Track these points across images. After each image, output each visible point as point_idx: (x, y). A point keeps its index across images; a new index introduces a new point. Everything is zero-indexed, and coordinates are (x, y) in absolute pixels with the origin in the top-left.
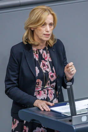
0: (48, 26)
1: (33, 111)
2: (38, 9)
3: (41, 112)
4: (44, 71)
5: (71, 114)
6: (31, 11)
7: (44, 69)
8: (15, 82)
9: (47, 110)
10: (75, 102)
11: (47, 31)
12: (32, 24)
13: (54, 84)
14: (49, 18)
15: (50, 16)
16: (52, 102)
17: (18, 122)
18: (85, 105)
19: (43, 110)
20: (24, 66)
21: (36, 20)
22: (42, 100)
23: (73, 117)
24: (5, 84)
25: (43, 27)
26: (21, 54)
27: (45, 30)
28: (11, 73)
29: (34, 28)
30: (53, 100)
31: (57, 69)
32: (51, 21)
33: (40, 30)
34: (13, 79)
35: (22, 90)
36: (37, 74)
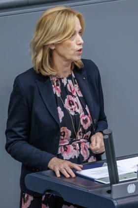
7: (72, 109)
36: (61, 119)
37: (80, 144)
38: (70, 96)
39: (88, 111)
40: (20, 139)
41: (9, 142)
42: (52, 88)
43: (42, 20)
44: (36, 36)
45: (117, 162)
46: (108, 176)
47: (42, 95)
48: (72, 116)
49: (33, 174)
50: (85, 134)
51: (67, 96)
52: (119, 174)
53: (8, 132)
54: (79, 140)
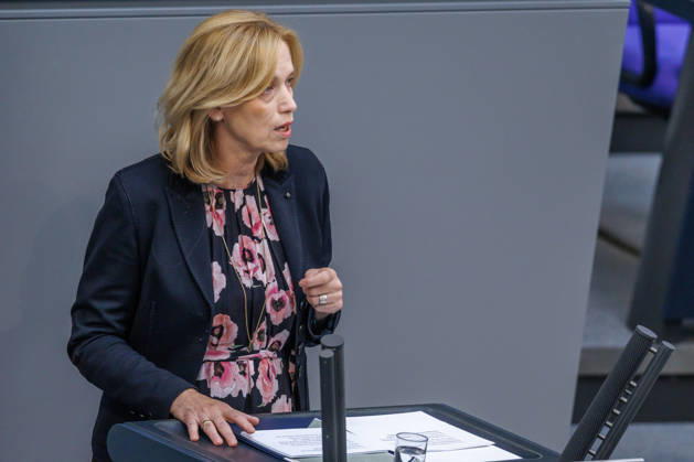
7: (247, 272)
11: (288, 112)
36: (217, 292)
37: (257, 362)
38: (246, 238)
39: (288, 280)
40: (110, 330)
41: (79, 334)
42: (204, 212)
43: (193, 45)
44: (175, 84)
45: (348, 419)
46: (321, 453)
47: (176, 226)
48: (246, 288)
49: (129, 426)
50: (273, 336)
51: (239, 237)
52: (349, 451)
53: (80, 309)
54: (258, 351)
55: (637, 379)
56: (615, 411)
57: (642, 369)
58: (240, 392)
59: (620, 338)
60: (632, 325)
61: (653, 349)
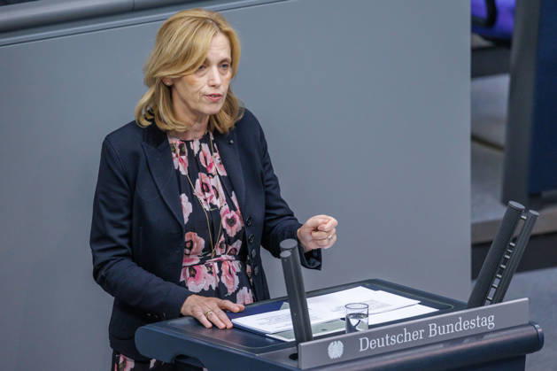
0: (215, 70)
1: (181, 331)
2: (184, 21)
3: (204, 333)
4: (207, 207)
5: (296, 337)
6: (161, 26)
7: (205, 200)
8: (124, 242)
9: (222, 325)
10: (308, 300)
11: (213, 86)
12: (167, 66)
13: (238, 244)
14: (217, 47)
15: (221, 40)
16: (233, 298)
17: (131, 364)
18: (338, 309)
19: (209, 325)
20: (145, 192)
21: (178, 53)
22: (203, 293)
23: (302, 344)
24: (90, 250)
25: (202, 73)
26: (135, 156)
27: (208, 81)
28: (107, 215)
29: (173, 80)
30: (237, 291)
31: (243, 199)
32: (224, 54)
33: (192, 83)
34: (115, 233)
35: (145, 269)
36: (186, 216)
39: (236, 203)
42: (172, 158)
48: (207, 212)
50: (230, 245)
51: (199, 174)
54: (220, 256)
55: (514, 241)
56: (502, 266)
57: (517, 233)
58: (210, 286)
59: (498, 213)
60: (505, 202)
61: (523, 217)
